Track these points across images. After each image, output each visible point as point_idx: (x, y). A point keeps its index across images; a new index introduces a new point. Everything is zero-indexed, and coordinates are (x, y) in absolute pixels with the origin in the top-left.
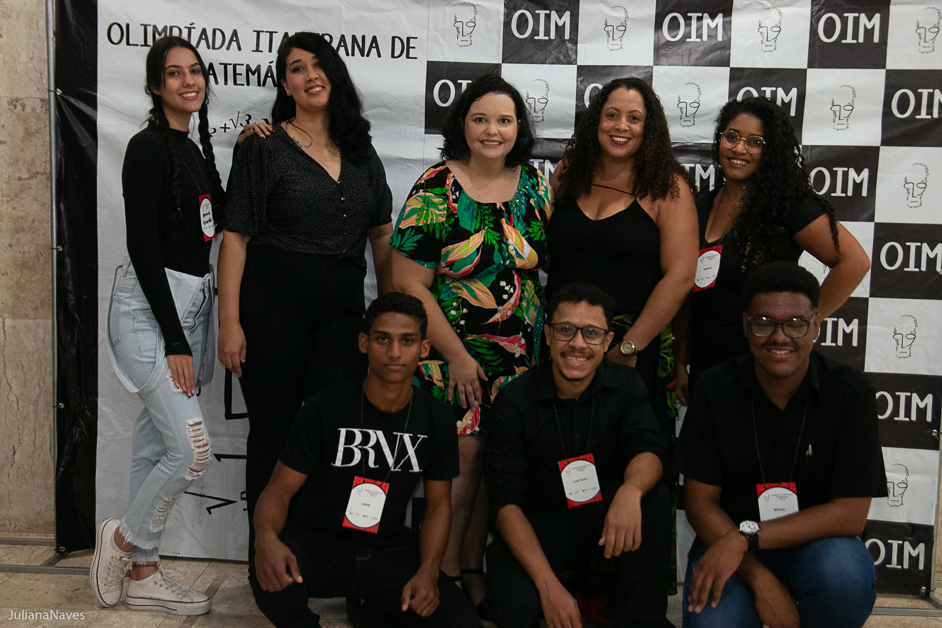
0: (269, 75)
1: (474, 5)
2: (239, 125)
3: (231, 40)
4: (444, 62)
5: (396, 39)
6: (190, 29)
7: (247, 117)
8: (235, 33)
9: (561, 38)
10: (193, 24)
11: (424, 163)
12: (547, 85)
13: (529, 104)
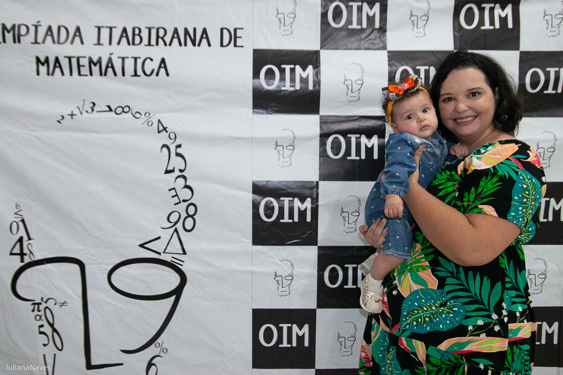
0: (110, 65)
2: (84, 112)
3: (75, 35)
4: (268, 50)
5: (225, 30)
6: (36, 27)
7: (92, 105)
8: (78, 29)
9: (372, 27)
10: (39, 22)
11: (253, 141)
12: (362, 68)
13: (346, 85)
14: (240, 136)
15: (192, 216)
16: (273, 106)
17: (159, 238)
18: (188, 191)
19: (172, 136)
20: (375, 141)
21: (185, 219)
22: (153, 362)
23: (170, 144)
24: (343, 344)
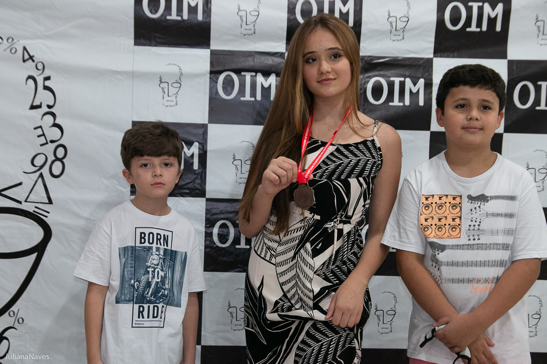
11: (133, 75)
13: (240, 16)
14: (119, 70)
15: (61, 160)
16: (158, 37)
17: (20, 184)
18: (57, 130)
19: (40, 66)
20: (272, 80)
21: (53, 162)
22: (5, 335)
23: (37, 76)
24: (234, 315)
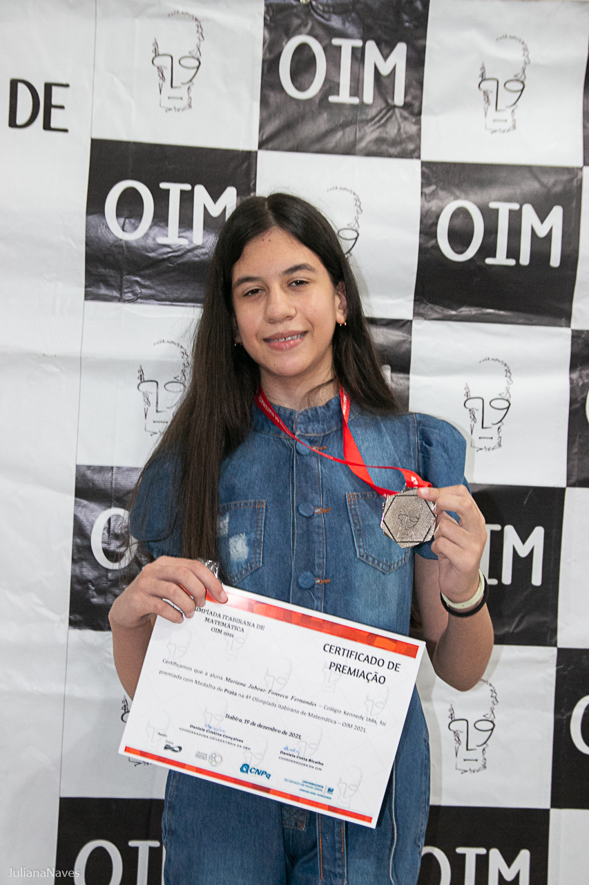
1: (196, 20)
4: (127, 144)
5: (22, 88)
9: (386, 102)
11: (82, 365)
12: (358, 200)
14: (50, 352)
16: (138, 283)
